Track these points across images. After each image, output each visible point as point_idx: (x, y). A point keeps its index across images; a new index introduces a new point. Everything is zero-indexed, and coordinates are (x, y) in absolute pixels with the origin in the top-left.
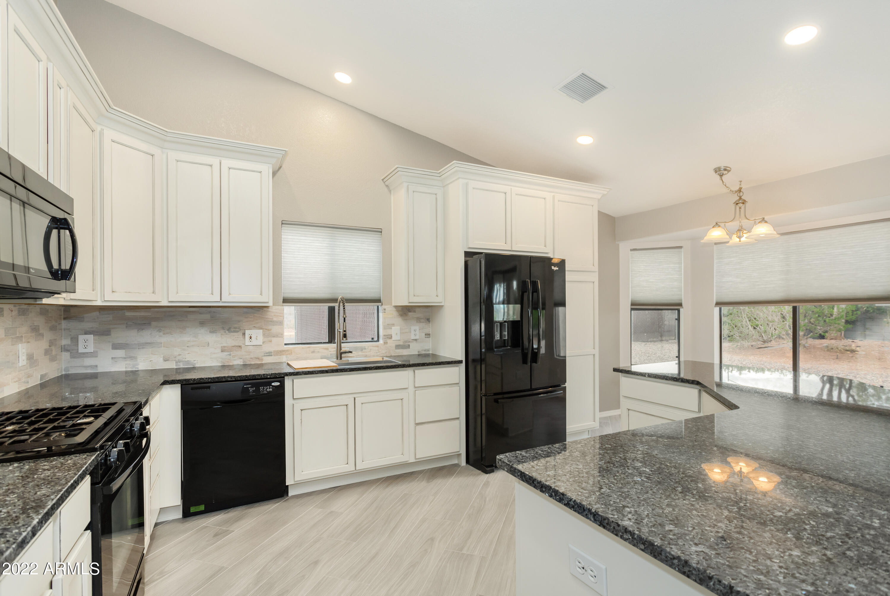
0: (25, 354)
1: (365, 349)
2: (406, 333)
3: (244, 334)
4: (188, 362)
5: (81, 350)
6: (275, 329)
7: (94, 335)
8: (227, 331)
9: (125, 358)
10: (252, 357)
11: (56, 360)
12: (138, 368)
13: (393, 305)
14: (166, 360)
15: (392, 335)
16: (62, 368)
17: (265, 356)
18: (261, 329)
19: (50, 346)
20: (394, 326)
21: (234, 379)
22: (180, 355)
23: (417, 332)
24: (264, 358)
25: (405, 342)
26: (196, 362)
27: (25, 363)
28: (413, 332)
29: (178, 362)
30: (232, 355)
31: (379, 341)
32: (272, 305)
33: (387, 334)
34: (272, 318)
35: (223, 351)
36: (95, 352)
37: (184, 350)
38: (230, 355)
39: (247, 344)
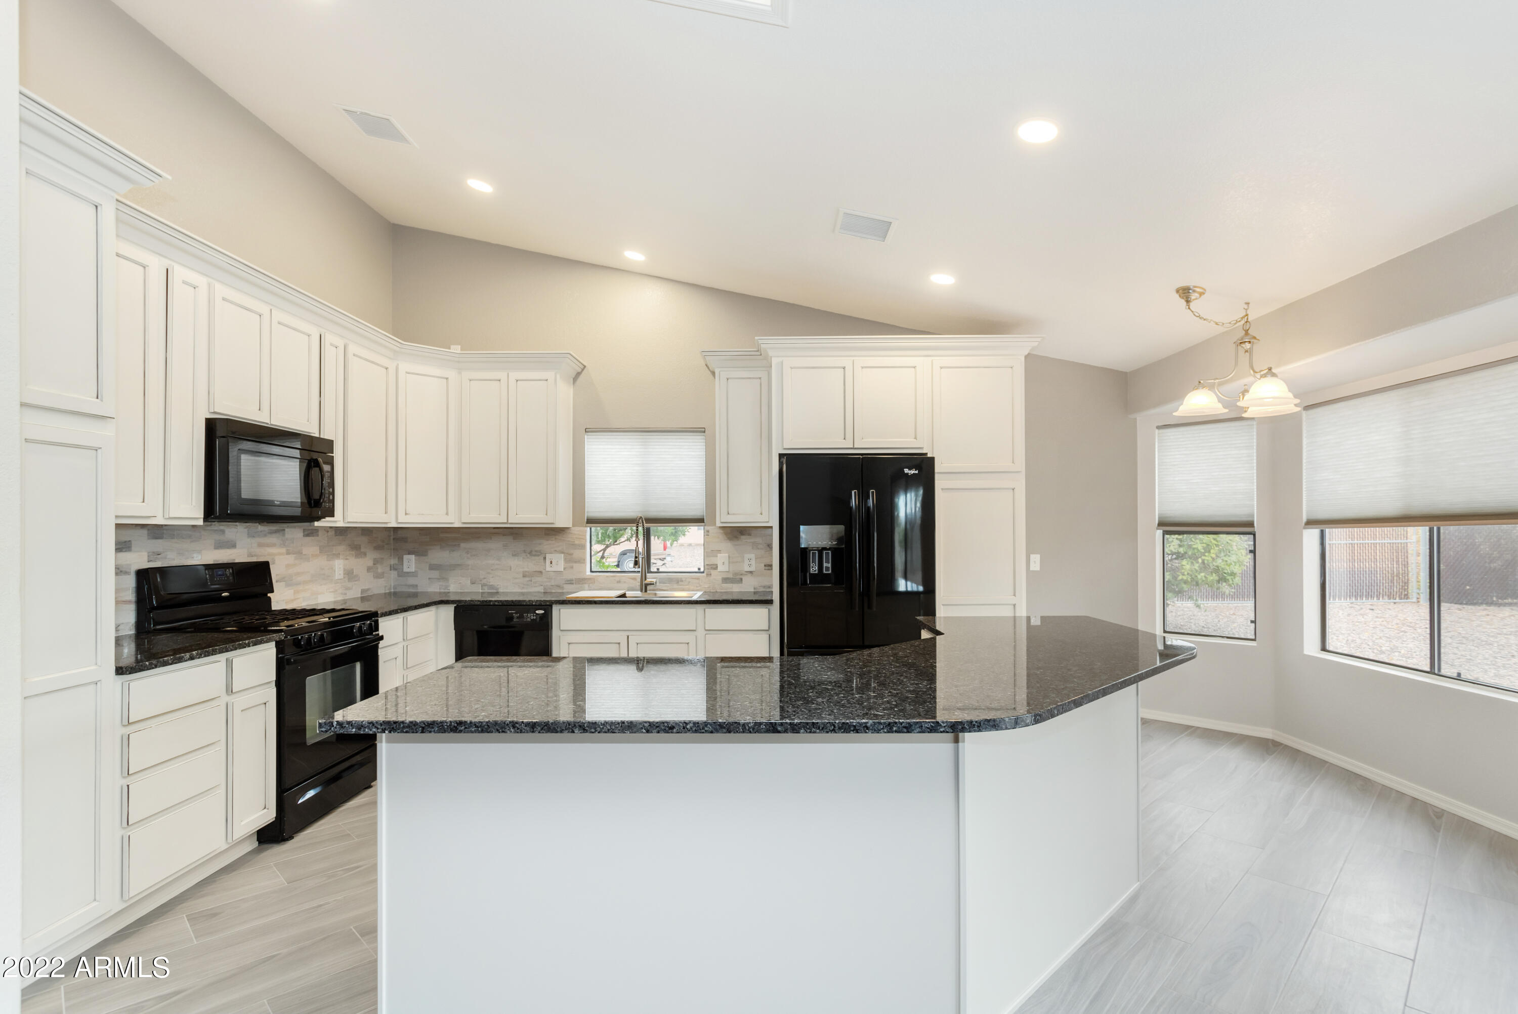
0: (342, 569)
1: (682, 581)
2: (737, 562)
3: (545, 558)
4: (491, 587)
5: (406, 569)
6: (577, 553)
7: (416, 555)
8: (528, 555)
9: (438, 579)
10: (553, 584)
11: (383, 578)
12: (449, 590)
13: (718, 524)
14: (473, 583)
15: (717, 565)
16: (391, 585)
17: (566, 584)
18: (563, 553)
19: (374, 564)
20: (721, 553)
21: (501, 604)
22: (485, 578)
23: (753, 562)
24: (565, 586)
25: (736, 574)
26: (499, 586)
27: (341, 576)
28: (747, 562)
29: (483, 585)
30: (533, 581)
31: (703, 572)
32: (574, 525)
33: (711, 563)
34: (573, 541)
35: (524, 576)
36: (416, 572)
37: (489, 573)
38: (531, 581)
39: (547, 570)
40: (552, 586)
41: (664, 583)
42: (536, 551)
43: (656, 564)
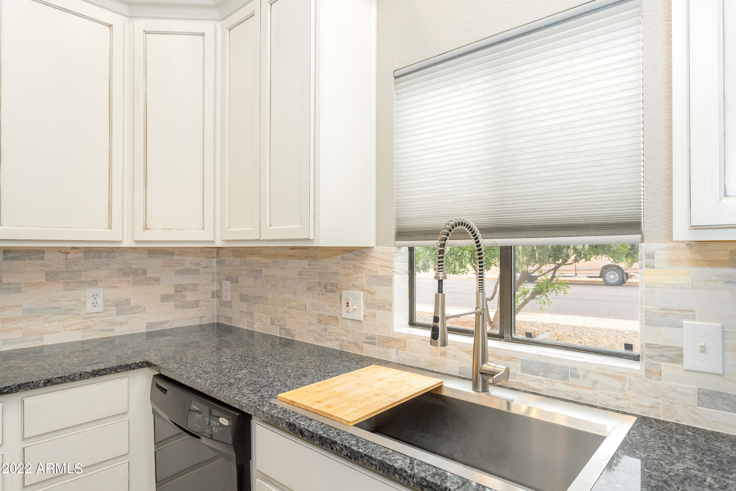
3: (340, 296)
4: (288, 332)
5: (223, 298)
6: (381, 293)
7: (231, 282)
8: (323, 290)
10: (351, 340)
14: (272, 323)
15: (681, 349)
17: (367, 343)
18: (363, 289)
22: (282, 319)
24: (365, 346)
26: (296, 332)
29: (281, 328)
30: (329, 331)
31: (637, 358)
32: (377, 244)
33: (661, 343)
34: (376, 270)
35: (319, 322)
36: (231, 302)
37: (285, 312)
38: (326, 330)
39: (343, 316)
40: (349, 342)
41: (532, 373)
42: (332, 285)
43: (634, 276)
